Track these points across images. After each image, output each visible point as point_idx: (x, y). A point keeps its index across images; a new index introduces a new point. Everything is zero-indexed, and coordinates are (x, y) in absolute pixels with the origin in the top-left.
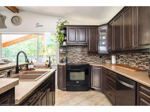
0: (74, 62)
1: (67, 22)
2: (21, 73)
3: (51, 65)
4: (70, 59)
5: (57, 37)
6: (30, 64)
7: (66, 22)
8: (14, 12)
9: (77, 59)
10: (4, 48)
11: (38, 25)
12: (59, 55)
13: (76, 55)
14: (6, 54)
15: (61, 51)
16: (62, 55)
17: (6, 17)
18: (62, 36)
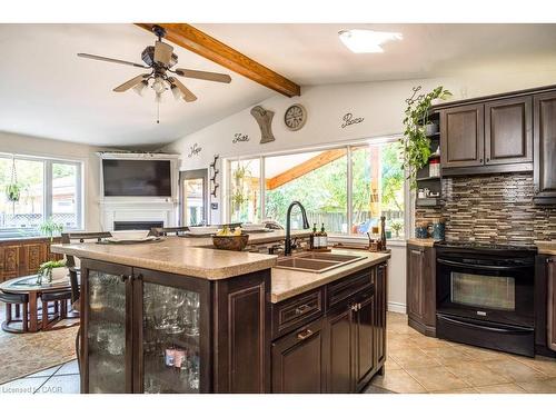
0: (472, 239)
1: (441, 95)
2: (295, 255)
3: (388, 243)
4: (455, 225)
5: (407, 149)
6: (319, 235)
7: (439, 92)
8: (290, 96)
9: (486, 228)
10: (273, 192)
11: (349, 121)
12: (414, 211)
13: (481, 209)
14: (276, 209)
15: (421, 195)
16: (427, 211)
17: (273, 114)
18: (425, 146)
